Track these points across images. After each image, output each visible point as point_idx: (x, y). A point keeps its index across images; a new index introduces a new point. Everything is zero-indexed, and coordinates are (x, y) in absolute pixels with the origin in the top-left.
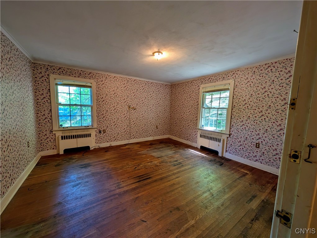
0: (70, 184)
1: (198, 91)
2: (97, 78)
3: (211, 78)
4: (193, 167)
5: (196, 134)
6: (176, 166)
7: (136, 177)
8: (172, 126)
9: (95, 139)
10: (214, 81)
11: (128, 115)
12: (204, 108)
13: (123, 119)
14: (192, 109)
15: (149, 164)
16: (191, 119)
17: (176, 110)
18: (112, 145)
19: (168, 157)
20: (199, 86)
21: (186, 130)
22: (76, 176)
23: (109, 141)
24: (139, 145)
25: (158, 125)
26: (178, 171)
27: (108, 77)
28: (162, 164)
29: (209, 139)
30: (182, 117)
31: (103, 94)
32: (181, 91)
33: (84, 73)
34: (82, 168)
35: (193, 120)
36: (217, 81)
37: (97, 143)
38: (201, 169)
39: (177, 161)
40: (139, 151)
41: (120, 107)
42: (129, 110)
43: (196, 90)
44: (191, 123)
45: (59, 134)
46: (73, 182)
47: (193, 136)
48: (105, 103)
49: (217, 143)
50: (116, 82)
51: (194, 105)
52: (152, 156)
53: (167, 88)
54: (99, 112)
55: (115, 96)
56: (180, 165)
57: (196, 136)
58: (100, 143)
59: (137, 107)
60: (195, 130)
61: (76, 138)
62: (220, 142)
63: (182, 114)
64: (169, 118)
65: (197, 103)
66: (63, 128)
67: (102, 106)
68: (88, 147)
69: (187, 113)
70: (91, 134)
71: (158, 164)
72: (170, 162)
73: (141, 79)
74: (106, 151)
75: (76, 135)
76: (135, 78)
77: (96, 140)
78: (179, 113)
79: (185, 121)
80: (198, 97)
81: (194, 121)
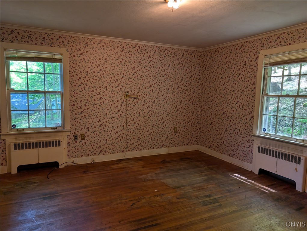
0: (25, 226)
1: (256, 62)
2: (72, 44)
3: (282, 36)
4: (241, 210)
5: (250, 146)
6: (207, 207)
7: (133, 222)
8: (204, 129)
9: (67, 149)
10: (288, 43)
11: (123, 108)
12: (267, 95)
13: (114, 115)
14: (242, 97)
15: (158, 198)
16: (241, 116)
17: (212, 98)
18: (95, 162)
19: (194, 188)
20: (256, 52)
21: (231, 138)
22: (34, 212)
23: (90, 154)
24: (141, 163)
25: (178, 126)
26: (209, 215)
27: (89, 42)
28: (181, 200)
29: (276, 157)
30: (223, 112)
31: (81, 72)
32: (223, 63)
33: (50, 37)
34: (45, 199)
35: (245, 118)
36: (295, 42)
37: (70, 156)
38: (257, 215)
39: (209, 196)
40: (142, 175)
41: (110, 94)
42: (125, 100)
43: (251, 61)
44: (240, 125)
45: (11, 141)
46: (29, 222)
47: (245, 149)
48: (84, 87)
49: (293, 165)
50: (102, 50)
51: (247, 89)
52: (164, 184)
53: (196, 57)
54: (73, 103)
55: (101, 75)
56: (215, 205)
57: (250, 149)
58: (76, 157)
59: (139, 94)
60: (248, 138)
61: (36, 147)
62: (299, 163)
63: (223, 107)
64: (199, 113)
65: (254, 86)
66: (17, 130)
67: (79, 93)
68: (56, 164)
69: (234, 105)
70: (61, 140)
71: (175, 200)
72: (197, 197)
73: (146, 44)
74: (85, 172)
75: (36, 143)
76: (136, 42)
77: (69, 151)
78: (218, 105)
79: (230, 119)
80: (254, 75)
81: (248, 121)
